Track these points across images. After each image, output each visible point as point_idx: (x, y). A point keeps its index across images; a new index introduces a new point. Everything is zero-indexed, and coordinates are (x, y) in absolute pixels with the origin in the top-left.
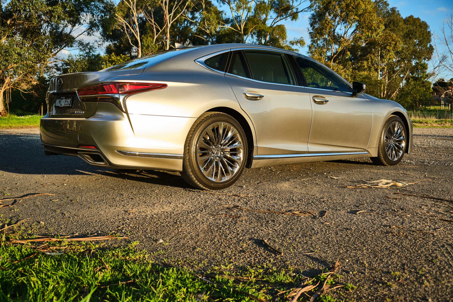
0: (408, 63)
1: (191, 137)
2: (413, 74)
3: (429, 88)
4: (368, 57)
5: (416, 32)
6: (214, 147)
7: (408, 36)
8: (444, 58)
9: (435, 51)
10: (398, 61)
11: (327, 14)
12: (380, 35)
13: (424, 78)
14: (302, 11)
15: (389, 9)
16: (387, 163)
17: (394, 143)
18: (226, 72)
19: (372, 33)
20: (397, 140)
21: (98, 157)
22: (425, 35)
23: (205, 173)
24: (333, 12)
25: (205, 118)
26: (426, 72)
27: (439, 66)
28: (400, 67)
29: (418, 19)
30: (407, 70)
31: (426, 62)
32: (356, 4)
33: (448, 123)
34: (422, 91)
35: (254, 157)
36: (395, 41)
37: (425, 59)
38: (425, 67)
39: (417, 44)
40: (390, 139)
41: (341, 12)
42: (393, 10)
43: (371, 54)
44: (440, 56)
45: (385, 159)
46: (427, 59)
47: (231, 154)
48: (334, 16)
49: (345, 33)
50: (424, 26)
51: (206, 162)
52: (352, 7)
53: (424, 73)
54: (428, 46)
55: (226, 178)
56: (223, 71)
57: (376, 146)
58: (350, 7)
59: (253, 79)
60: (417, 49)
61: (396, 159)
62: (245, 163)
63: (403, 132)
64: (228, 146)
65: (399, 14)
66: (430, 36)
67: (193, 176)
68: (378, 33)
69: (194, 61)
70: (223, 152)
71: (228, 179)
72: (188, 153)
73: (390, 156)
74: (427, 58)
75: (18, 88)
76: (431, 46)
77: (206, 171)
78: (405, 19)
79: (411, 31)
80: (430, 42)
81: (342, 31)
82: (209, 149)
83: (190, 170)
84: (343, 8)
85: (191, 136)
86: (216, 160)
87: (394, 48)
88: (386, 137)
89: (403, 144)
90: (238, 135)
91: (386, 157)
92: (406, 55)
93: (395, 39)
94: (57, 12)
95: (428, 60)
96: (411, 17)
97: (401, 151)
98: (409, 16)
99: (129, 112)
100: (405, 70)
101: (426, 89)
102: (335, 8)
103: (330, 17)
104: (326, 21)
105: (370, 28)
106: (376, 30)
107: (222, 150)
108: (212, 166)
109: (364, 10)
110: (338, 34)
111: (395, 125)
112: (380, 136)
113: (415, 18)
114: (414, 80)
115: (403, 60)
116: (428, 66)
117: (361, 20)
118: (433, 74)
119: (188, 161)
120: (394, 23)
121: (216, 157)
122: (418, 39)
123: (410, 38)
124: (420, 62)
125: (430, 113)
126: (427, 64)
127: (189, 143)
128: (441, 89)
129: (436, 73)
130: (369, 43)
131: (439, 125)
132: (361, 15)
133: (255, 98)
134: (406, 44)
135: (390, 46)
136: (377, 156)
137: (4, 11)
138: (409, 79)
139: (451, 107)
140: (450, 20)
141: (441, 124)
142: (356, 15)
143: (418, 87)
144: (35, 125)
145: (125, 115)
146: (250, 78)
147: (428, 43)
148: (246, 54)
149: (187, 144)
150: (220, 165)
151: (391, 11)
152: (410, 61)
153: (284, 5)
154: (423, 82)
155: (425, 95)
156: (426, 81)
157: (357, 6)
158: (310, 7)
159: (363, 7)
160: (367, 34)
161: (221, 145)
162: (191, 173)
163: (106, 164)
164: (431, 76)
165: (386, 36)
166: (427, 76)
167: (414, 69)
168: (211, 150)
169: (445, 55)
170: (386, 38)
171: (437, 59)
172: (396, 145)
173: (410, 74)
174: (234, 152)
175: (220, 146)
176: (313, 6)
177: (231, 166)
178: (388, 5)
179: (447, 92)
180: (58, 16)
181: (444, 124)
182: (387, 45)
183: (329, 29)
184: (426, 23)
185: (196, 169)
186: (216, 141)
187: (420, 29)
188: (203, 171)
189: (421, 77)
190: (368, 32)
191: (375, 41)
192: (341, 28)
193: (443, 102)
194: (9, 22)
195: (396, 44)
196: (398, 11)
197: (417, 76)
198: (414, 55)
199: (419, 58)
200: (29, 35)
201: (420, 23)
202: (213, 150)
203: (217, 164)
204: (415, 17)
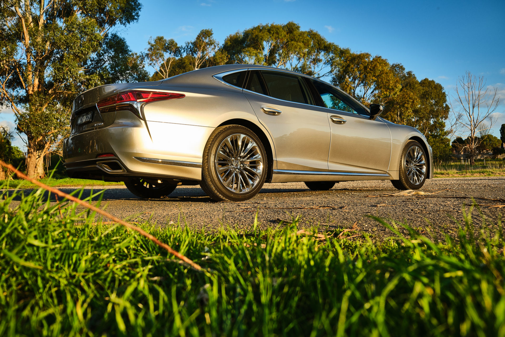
0: (426, 122)
1: (209, 147)
2: (432, 132)
3: (448, 145)
4: (388, 115)
5: (431, 93)
6: (233, 159)
7: (424, 97)
8: (460, 116)
9: (451, 110)
10: (417, 120)
11: (347, 77)
12: (398, 94)
13: (443, 136)
14: (323, 76)
15: (405, 73)
16: (409, 187)
17: (415, 168)
18: (244, 88)
19: (390, 93)
20: (418, 164)
21: (116, 165)
22: (441, 95)
23: (225, 184)
24: (352, 75)
25: (223, 129)
26: (444, 130)
27: (456, 124)
28: (419, 126)
29: (433, 81)
30: (426, 128)
31: (444, 121)
32: (373, 66)
33: (468, 173)
34: (442, 147)
35: (274, 171)
36: (412, 99)
37: (442, 118)
38: (443, 125)
39: (434, 104)
40: (410, 162)
41: (360, 74)
42: (409, 73)
43: (391, 112)
44: (457, 114)
45: (407, 183)
46: (444, 119)
47: (251, 167)
48: (353, 78)
49: (365, 94)
50: (438, 87)
51: (225, 172)
52: (370, 69)
53: (442, 130)
54: (444, 105)
55: (247, 190)
56: (241, 87)
57: (397, 169)
58: (368, 69)
59: (270, 96)
60: (434, 109)
61: (418, 183)
62: (265, 176)
63: (423, 157)
64: (248, 159)
65: (415, 78)
66: (445, 96)
67: (212, 186)
68: (396, 93)
69: (212, 76)
70: (242, 164)
71: (249, 191)
72: (207, 162)
73: (411, 180)
74: (444, 117)
75: (57, 152)
76: (447, 105)
77: (226, 181)
78: (421, 82)
79: (427, 92)
80: (445, 102)
81: (361, 92)
82: (229, 160)
83: (209, 180)
84: (361, 70)
85: (209, 145)
86: (235, 172)
87: (412, 105)
88: (407, 161)
89: (424, 169)
90: (257, 148)
91: (407, 180)
92: (424, 114)
93: (412, 97)
94: (94, 80)
95: (446, 119)
96: (426, 80)
97: (422, 176)
98: (424, 79)
99: (147, 119)
100: (424, 129)
101: (445, 146)
102: (354, 70)
103: (350, 80)
104: (346, 82)
105: (387, 88)
106: (393, 89)
107: (242, 163)
108: (232, 176)
109: (381, 72)
110: (358, 96)
111: (414, 149)
112: (400, 160)
113: (430, 81)
114: (433, 138)
115: (421, 119)
116: (446, 124)
117: (379, 81)
118: (452, 131)
119: (207, 170)
120: (410, 85)
121: (235, 169)
122: (434, 100)
123: (427, 99)
124: (438, 121)
125: (451, 167)
126: (445, 123)
127: (208, 152)
128: (460, 146)
129: (454, 130)
130: (388, 102)
131: (460, 176)
132: (378, 76)
133: (273, 113)
134: (423, 104)
135: (408, 104)
136: (399, 179)
137: (47, 83)
138: (428, 137)
139: (470, 162)
140: (463, 81)
141: (462, 174)
142: (374, 76)
143: (438, 144)
144: (72, 184)
145: (143, 122)
146: (268, 95)
147: (443, 103)
148: (263, 74)
149: (206, 154)
150: (240, 177)
151: (407, 74)
152: (428, 120)
153: (306, 71)
154: (442, 139)
155: (445, 151)
156: (445, 138)
157: (374, 68)
158: (331, 72)
159: (380, 68)
160: (386, 93)
161: (241, 157)
162: (210, 183)
163: (124, 171)
164: (449, 134)
165: (403, 95)
166: (445, 133)
167: (433, 127)
168: (231, 162)
169: (461, 113)
170: (403, 96)
171: (453, 116)
172: (417, 170)
173: (429, 133)
174: (254, 164)
175: (239, 158)
176: (333, 71)
177: (252, 179)
178: (404, 69)
179: (465, 148)
180: (95, 84)
181: (464, 175)
182: (405, 103)
183: (349, 91)
184: (440, 85)
185: (216, 179)
186: (235, 153)
187: (436, 91)
188: (222, 181)
189: (440, 135)
190: (386, 91)
191: (394, 100)
192: (361, 90)
193: (462, 158)
194: (50, 92)
195: (413, 102)
196: (414, 74)
197: (436, 134)
198: (432, 114)
199: (437, 116)
200: (68, 103)
201: (435, 85)
202: (232, 162)
203: (236, 175)
204: (430, 79)
